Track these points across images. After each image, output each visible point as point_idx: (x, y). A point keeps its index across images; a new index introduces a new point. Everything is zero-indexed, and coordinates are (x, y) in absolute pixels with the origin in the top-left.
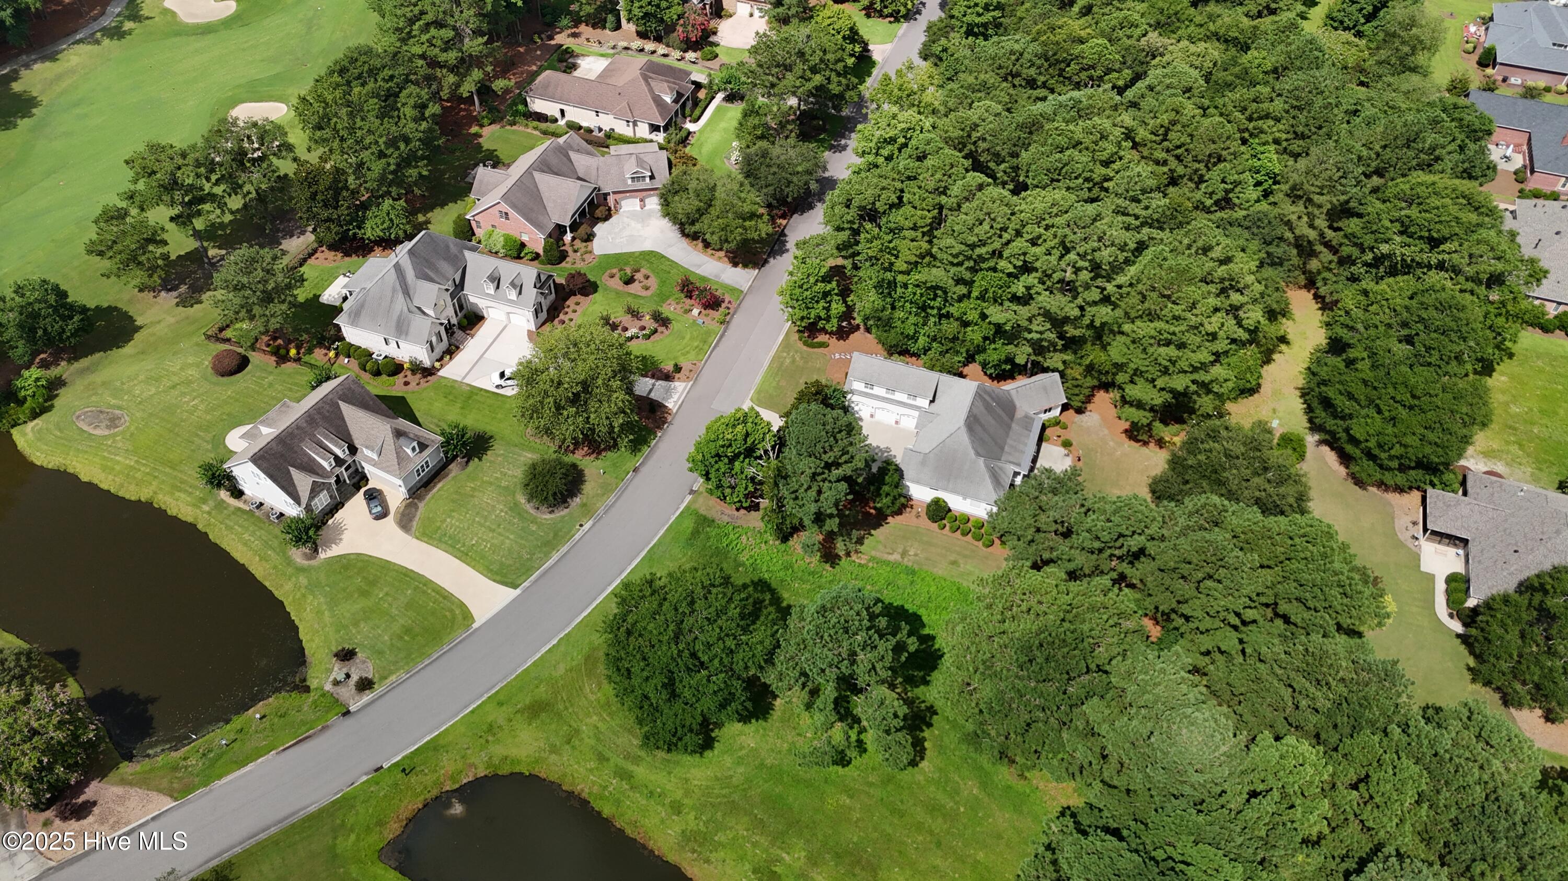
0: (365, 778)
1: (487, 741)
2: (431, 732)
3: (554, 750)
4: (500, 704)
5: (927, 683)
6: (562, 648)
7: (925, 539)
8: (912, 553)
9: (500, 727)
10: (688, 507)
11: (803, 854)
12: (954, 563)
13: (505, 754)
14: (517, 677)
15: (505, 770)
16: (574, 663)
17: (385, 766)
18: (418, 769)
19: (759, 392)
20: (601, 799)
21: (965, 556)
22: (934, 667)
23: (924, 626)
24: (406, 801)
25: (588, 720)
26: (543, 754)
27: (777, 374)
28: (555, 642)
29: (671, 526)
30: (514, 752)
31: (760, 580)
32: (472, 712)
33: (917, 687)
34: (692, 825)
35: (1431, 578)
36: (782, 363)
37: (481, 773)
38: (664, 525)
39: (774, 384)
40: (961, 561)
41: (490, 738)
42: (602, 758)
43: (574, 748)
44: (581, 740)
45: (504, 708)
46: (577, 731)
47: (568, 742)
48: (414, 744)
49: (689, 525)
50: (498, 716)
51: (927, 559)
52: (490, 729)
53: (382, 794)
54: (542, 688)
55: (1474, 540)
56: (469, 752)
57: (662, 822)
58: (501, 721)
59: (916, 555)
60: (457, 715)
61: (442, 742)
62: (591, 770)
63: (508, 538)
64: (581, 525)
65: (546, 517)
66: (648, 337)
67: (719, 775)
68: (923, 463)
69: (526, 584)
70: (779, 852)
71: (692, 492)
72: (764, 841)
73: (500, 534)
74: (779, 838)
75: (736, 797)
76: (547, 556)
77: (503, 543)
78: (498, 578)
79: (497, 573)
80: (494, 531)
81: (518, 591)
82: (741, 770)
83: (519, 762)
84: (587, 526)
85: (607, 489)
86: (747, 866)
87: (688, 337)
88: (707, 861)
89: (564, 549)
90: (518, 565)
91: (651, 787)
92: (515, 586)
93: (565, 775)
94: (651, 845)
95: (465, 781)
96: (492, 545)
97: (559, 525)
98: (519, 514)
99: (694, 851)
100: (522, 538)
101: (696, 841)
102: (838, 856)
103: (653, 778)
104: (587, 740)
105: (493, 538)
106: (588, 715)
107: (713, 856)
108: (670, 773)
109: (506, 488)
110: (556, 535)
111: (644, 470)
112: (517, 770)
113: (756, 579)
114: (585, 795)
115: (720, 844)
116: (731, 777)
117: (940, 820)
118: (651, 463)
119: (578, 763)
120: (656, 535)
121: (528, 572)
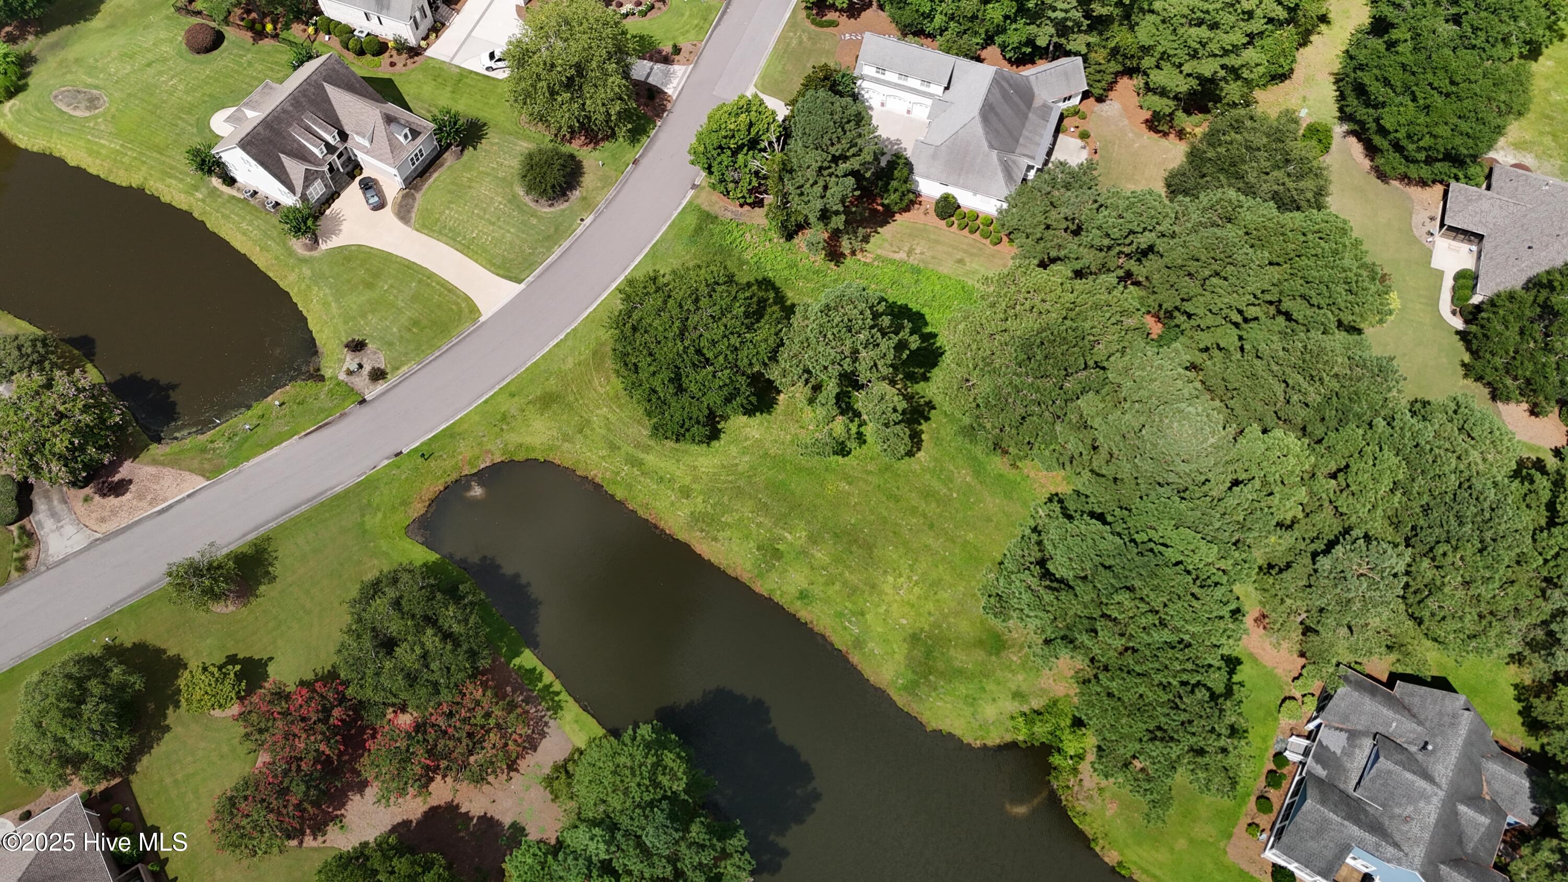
0: (386, 462)
1: (502, 430)
2: (447, 420)
3: (566, 438)
4: (513, 395)
5: (926, 379)
6: (570, 343)
7: (932, 237)
8: (918, 251)
9: (513, 416)
10: (690, 203)
11: (804, 534)
12: (960, 261)
13: (519, 441)
14: (527, 369)
15: (520, 457)
16: (582, 358)
17: (405, 451)
18: (436, 454)
19: (763, 77)
20: (614, 483)
21: (972, 255)
22: (935, 364)
23: (926, 324)
24: (427, 484)
25: (598, 412)
26: (556, 443)
27: (782, 57)
28: (562, 337)
29: (673, 222)
30: (528, 440)
31: (764, 279)
32: (486, 402)
33: (917, 383)
34: (700, 507)
35: (1440, 274)
36: (789, 44)
37: (498, 459)
38: (666, 221)
39: (780, 68)
40: (967, 260)
41: (504, 427)
42: (613, 447)
43: (586, 437)
44: (593, 430)
45: (516, 399)
46: (588, 422)
47: (581, 431)
48: (431, 431)
49: (692, 221)
50: (511, 406)
51: (933, 257)
52: (504, 418)
53: (403, 477)
54: (552, 381)
55: (1489, 236)
56: (485, 439)
57: (672, 504)
58: (514, 411)
59: (922, 253)
60: (470, 405)
61: (457, 430)
62: (603, 458)
63: (509, 231)
64: (582, 220)
65: (545, 210)
66: (644, 14)
67: (725, 463)
68: (934, 157)
69: (530, 279)
70: (781, 532)
71: (694, 186)
72: (767, 522)
73: (500, 227)
74: (782, 520)
75: (741, 483)
76: (549, 251)
77: (503, 237)
78: (501, 272)
79: (499, 267)
80: (494, 224)
81: (522, 286)
82: (747, 458)
83: (534, 449)
84: (588, 221)
85: (607, 182)
86: (752, 544)
87: (687, 13)
88: (715, 539)
89: (566, 244)
90: (520, 259)
91: (661, 473)
92: (519, 282)
93: (578, 461)
94: (662, 524)
95: (482, 466)
96: (493, 238)
97: (560, 219)
98: (518, 206)
99: (702, 531)
100: (523, 232)
101: (704, 521)
102: (836, 535)
103: (662, 465)
104: (598, 430)
105: (493, 231)
106: (598, 407)
107: (721, 535)
108: (678, 461)
109: (504, 179)
110: (556, 230)
111: (644, 162)
112: (532, 456)
113: (760, 278)
114: (597, 480)
115: (727, 524)
116: (737, 465)
117: (934, 505)
118: (651, 155)
119: (590, 450)
120: (657, 232)
121: (531, 266)
